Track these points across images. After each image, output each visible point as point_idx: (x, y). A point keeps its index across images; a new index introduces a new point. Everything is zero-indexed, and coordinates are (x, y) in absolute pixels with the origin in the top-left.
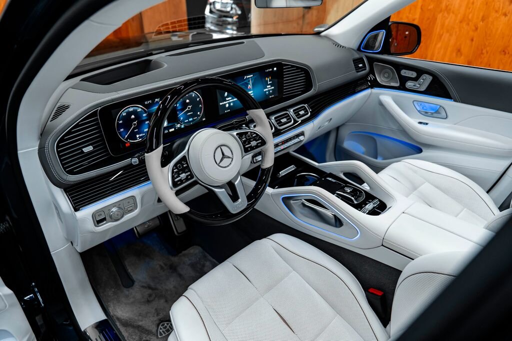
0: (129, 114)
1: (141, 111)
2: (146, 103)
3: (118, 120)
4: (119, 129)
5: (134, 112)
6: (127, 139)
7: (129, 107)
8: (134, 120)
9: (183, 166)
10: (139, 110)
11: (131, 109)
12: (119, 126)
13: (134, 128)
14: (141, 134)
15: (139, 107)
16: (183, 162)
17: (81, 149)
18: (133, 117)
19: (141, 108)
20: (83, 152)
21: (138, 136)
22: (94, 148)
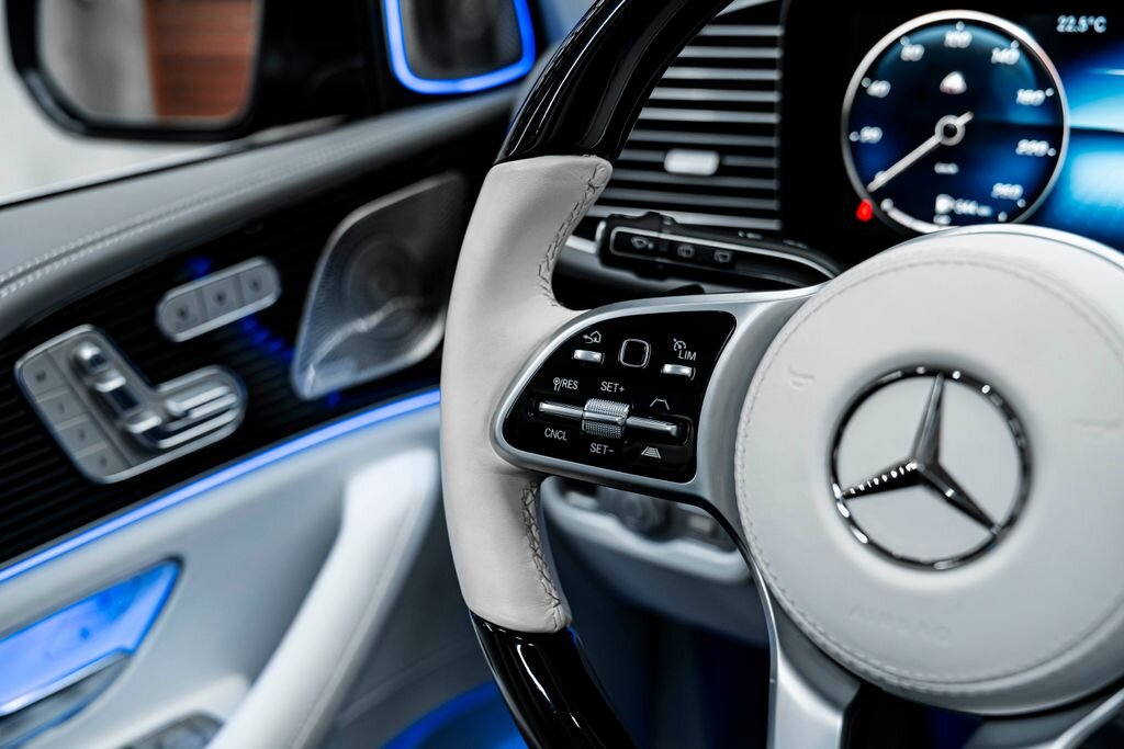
0: (940, 59)
1: (1014, 67)
2: (1066, 24)
3: (872, 74)
4: (857, 126)
5: (974, 62)
6: (878, 196)
7: (952, 22)
8: (955, 104)
9: (657, 362)
10: (1007, 55)
11: (958, 38)
12: (867, 109)
13: (941, 154)
14: (968, 197)
15: (1010, 37)
16: (678, 344)
17: (667, 147)
18: (954, 82)
19: (1023, 48)
20: (659, 167)
21: (943, 203)
22: (722, 170)
